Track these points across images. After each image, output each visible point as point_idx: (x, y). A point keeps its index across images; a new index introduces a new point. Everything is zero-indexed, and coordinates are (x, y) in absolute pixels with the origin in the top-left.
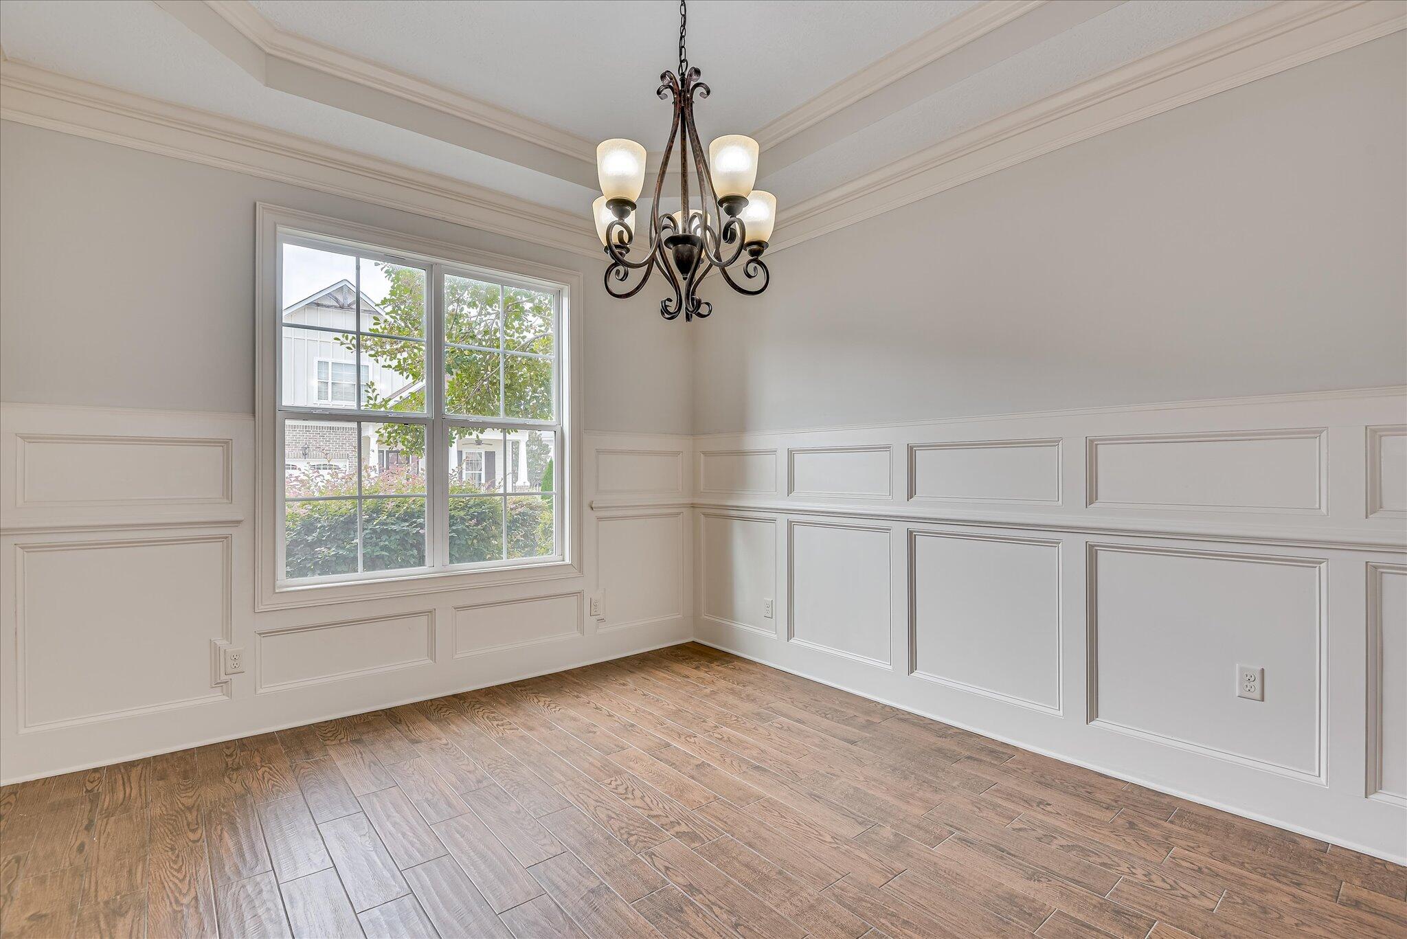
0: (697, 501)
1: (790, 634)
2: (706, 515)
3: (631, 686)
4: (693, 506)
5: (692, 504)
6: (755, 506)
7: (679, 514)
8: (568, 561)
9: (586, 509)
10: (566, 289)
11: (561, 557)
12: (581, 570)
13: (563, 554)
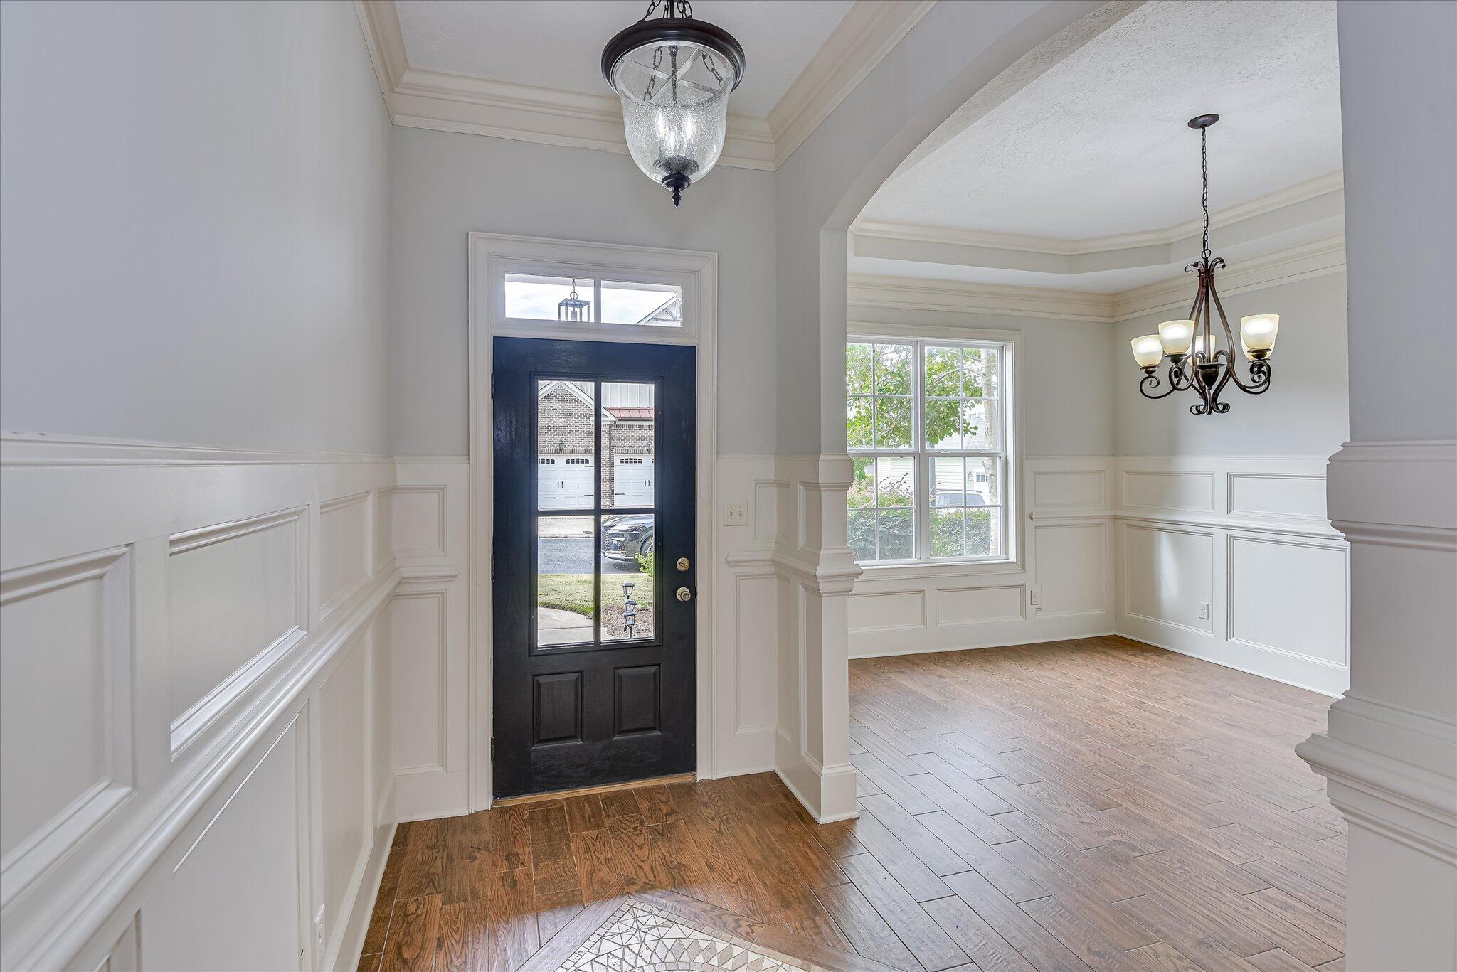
0: (1119, 513)
1: (1230, 634)
2: (1129, 526)
3: (1080, 662)
4: (1115, 518)
5: (1114, 516)
6: (1183, 520)
7: (1102, 524)
8: (1012, 558)
9: (1027, 519)
10: (1010, 346)
11: (1005, 557)
12: (1023, 567)
13: (1007, 554)
